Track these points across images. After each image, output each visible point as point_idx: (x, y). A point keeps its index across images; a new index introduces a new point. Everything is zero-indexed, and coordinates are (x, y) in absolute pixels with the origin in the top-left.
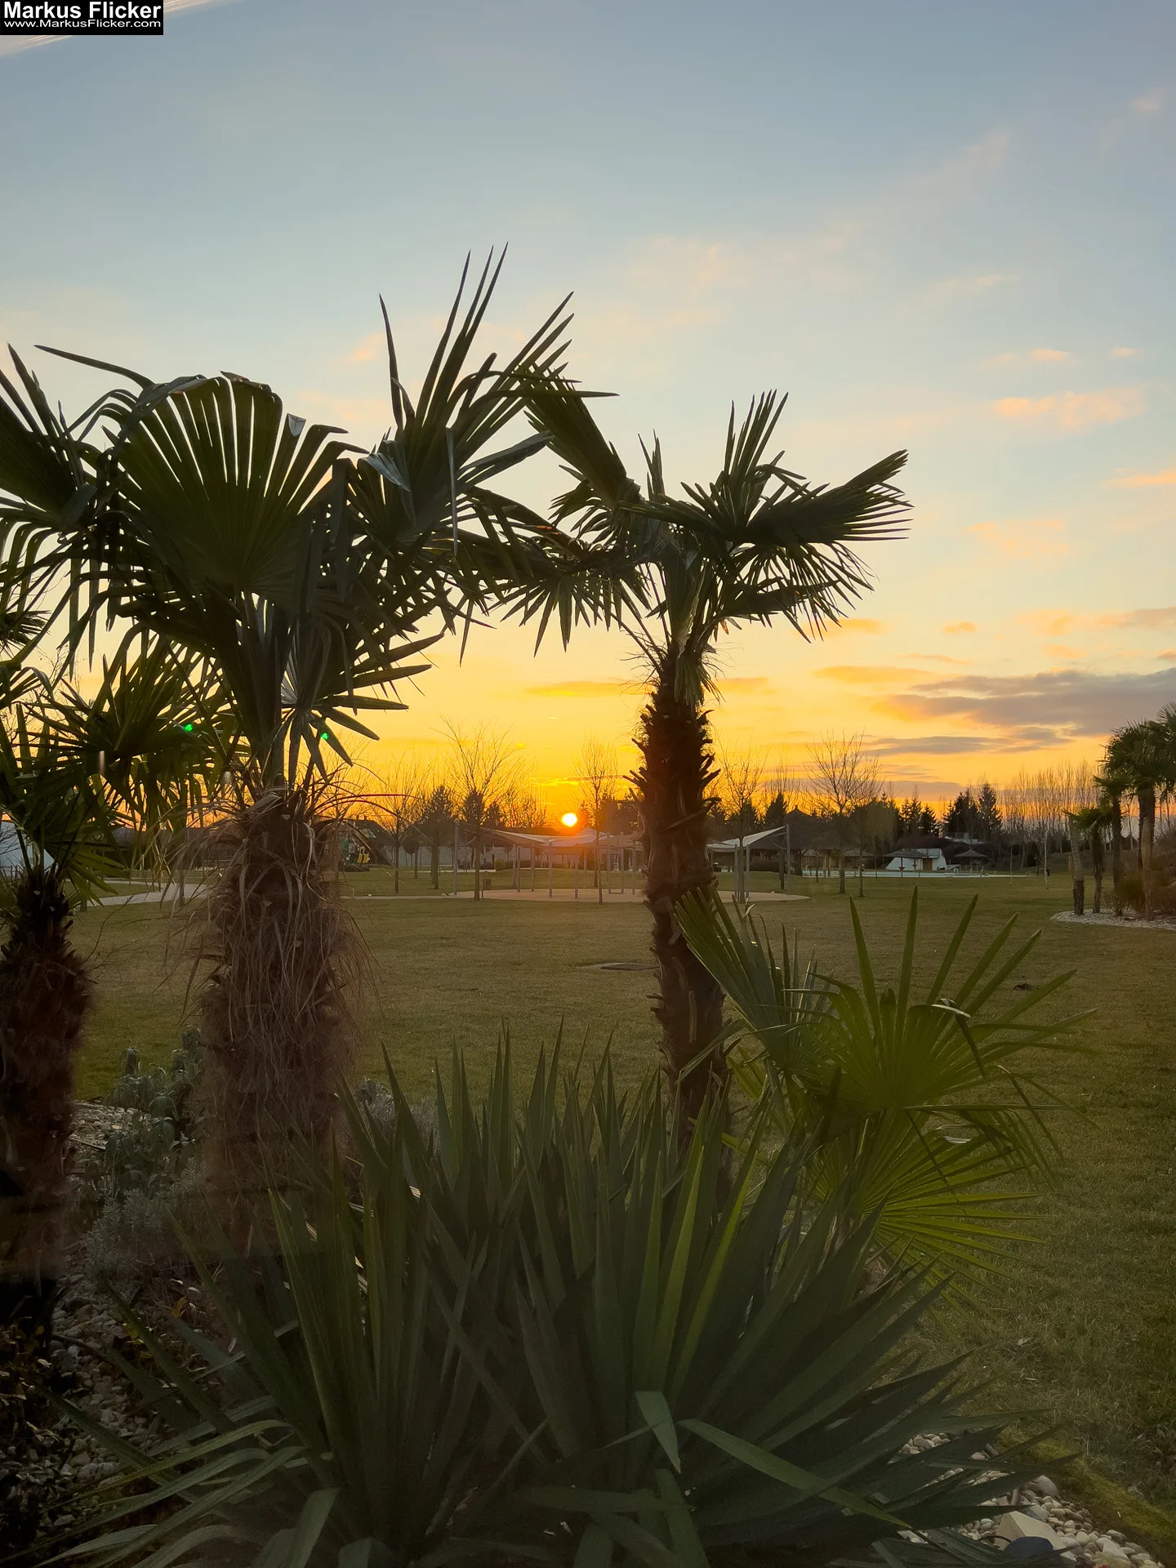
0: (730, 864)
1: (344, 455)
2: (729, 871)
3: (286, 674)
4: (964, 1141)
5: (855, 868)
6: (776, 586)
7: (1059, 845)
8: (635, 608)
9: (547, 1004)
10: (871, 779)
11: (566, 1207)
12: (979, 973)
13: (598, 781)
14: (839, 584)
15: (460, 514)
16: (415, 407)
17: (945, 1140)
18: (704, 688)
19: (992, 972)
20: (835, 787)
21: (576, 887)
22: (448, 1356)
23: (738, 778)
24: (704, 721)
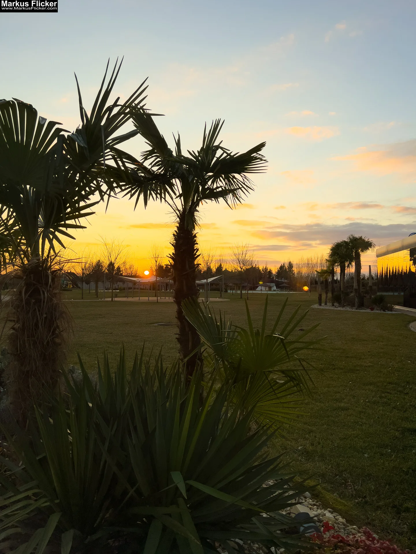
0: (203, 289)
1: (62, 133)
2: (203, 291)
3: (40, 216)
4: (283, 382)
5: (246, 290)
6: (220, 189)
7: (314, 282)
8: (171, 195)
9: (138, 338)
10: (251, 259)
11: (145, 408)
12: (287, 325)
13: (157, 259)
14: (243, 189)
15: (106, 158)
16: (89, 116)
17: (277, 381)
18: (195, 224)
19: (291, 325)
20: (239, 262)
21: (149, 297)
22: (102, 463)
23: (206, 258)
24: (195, 236)
